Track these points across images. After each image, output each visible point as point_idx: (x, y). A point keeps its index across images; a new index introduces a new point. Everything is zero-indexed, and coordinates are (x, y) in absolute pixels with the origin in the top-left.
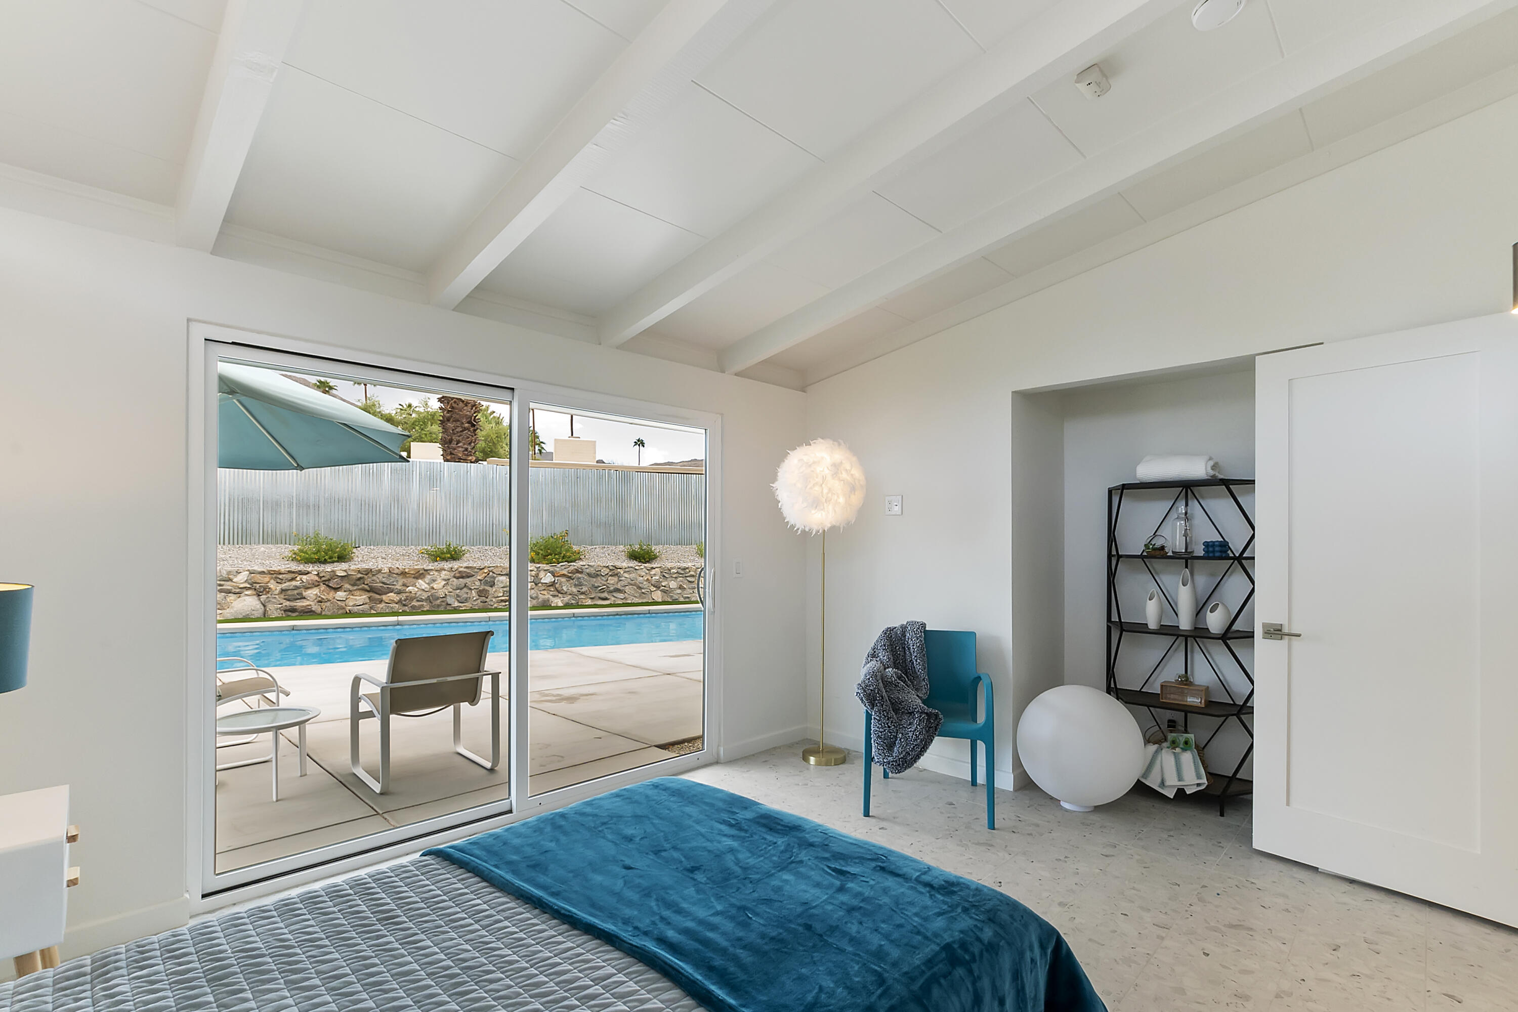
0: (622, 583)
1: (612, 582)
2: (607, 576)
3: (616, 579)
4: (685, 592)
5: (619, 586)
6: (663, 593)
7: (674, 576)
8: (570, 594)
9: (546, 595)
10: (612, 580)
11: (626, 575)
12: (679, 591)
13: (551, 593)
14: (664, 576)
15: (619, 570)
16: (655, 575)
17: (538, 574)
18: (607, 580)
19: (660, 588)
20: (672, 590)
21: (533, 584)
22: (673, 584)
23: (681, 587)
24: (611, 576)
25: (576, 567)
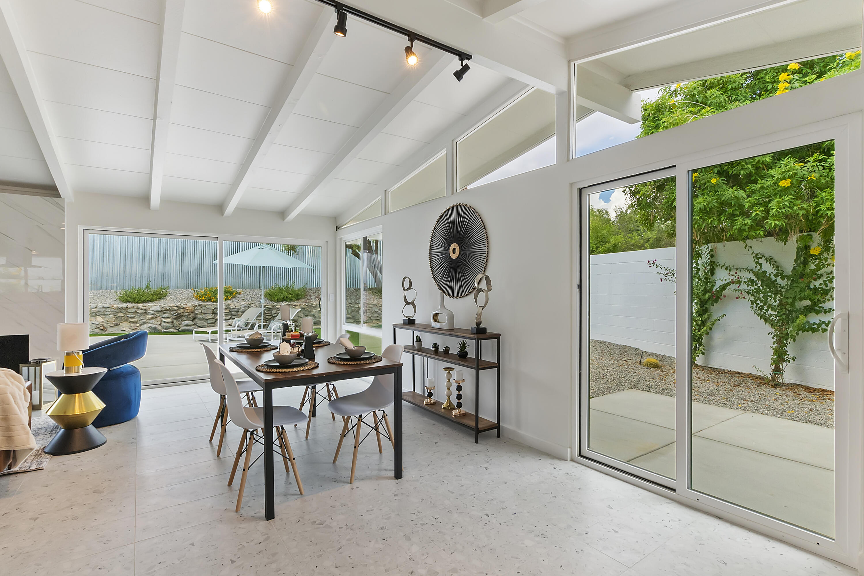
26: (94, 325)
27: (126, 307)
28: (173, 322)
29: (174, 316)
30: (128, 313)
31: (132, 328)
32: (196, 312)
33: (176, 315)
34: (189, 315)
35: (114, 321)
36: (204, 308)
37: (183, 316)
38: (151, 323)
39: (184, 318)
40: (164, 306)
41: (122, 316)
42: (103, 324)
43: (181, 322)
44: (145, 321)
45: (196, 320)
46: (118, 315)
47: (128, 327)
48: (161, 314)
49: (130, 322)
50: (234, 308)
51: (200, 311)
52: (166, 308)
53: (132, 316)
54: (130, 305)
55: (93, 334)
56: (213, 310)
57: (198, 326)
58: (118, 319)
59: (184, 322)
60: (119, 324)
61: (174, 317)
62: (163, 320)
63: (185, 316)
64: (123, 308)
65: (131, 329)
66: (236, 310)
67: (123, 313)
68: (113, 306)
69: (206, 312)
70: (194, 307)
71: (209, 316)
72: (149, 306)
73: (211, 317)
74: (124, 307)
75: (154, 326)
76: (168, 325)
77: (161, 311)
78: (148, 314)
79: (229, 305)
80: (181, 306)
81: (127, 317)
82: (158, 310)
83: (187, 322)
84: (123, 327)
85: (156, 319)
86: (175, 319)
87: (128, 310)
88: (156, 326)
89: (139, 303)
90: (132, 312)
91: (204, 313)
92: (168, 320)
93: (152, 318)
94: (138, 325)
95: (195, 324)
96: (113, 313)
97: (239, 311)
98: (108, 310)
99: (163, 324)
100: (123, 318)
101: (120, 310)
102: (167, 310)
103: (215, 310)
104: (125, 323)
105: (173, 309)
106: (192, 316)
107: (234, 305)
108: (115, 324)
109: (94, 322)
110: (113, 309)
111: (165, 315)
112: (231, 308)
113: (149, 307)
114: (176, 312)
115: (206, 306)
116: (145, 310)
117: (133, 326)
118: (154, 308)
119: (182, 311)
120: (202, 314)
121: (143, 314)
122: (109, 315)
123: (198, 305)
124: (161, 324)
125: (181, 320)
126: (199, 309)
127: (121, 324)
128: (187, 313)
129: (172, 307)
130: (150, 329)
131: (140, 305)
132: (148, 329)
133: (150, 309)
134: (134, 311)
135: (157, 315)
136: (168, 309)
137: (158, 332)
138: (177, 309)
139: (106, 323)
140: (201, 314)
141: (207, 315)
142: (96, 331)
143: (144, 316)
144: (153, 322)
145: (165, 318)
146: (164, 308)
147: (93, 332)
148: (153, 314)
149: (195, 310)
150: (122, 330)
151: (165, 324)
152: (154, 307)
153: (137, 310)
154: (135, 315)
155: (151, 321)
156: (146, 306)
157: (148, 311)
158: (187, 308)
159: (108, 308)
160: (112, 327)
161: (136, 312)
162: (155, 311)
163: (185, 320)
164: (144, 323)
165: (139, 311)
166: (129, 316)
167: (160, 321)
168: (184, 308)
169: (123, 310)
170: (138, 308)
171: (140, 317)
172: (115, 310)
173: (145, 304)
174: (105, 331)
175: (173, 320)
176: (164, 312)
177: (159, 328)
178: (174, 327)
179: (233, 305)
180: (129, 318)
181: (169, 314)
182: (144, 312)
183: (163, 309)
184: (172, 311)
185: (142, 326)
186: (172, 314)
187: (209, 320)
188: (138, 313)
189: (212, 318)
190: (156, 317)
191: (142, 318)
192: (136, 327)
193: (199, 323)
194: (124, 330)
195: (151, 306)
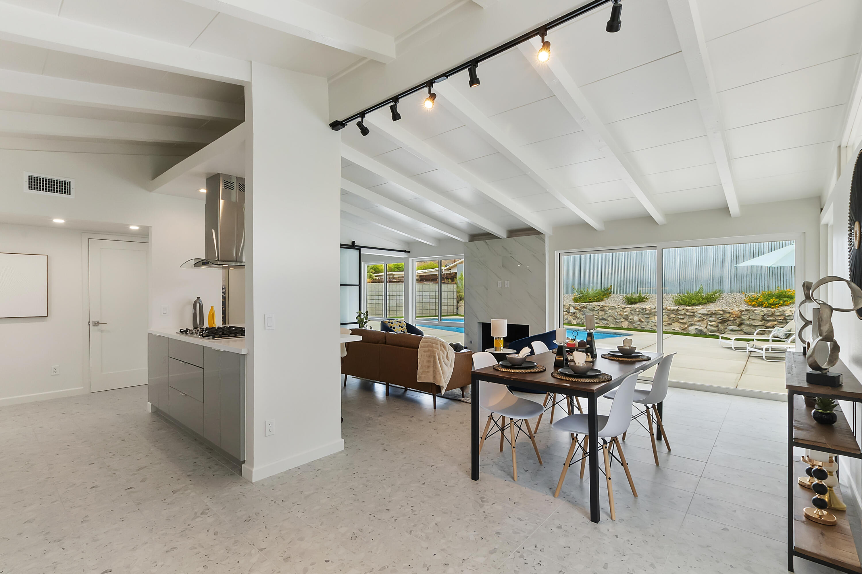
0: (606, 315)
1: (601, 314)
2: (598, 311)
3: (603, 313)
4: (642, 324)
5: (605, 317)
6: (629, 323)
7: (637, 313)
8: (580, 319)
9: (570, 318)
10: (601, 313)
11: (610, 311)
12: (639, 323)
13: (573, 317)
14: (631, 313)
15: (605, 308)
16: (626, 312)
17: (569, 308)
18: (598, 313)
19: (628, 320)
20: (635, 322)
21: (567, 312)
22: (636, 318)
23: (640, 320)
24: (600, 311)
25: (584, 305)
26: (653, 324)
27: (677, 309)
28: (718, 326)
30: (679, 315)
31: (682, 328)
32: (743, 317)
33: (721, 319)
34: (735, 320)
35: (668, 321)
36: (752, 313)
37: (728, 320)
38: (698, 325)
39: (730, 323)
40: (711, 309)
41: (674, 317)
43: (726, 326)
44: (693, 322)
45: (743, 326)
46: (671, 316)
47: (678, 327)
48: (707, 317)
49: (680, 323)
50: (789, 316)
51: (748, 316)
52: (712, 311)
53: (682, 317)
54: (681, 308)
55: (651, 330)
57: (744, 332)
58: (671, 319)
59: (729, 327)
60: (672, 324)
61: (719, 321)
62: (709, 323)
63: (731, 321)
64: (674, 310)
65: (680, 329)
67: (674, 314)
68: (667, 308)
69: (754, 318)
70: (741, 311)
71: (757, 322)
73: (760, 323)
75: (700, 328)
76: (713, 328)
77: (708, 314)
78: (696, 317)
79: (784, 311)
80: (727, 310)
81: (678, 318)
82: (704, 313)
83: (732, 327)
84: (674, 327)
85: (703, 322)
86: (720, 323)
87: (678, 311)
88: (702, 328)
89: (689, 306)
90: (682, 313)
91: (753, 319)
92: (714, 323)
93: (699, 321)
94: (686, 326)
95: (741, 330)
96: (666, 314)
99: (709, 327)
100: (674, 319)
102: (712, 314)
103: (765, 317)
105: (718, 313)
106: (738, 321)
109: (653, 321)
110: (667, 310)
111: (710, 318)
112: (787, 315)
113: (697, 310)
114: (721, 316)
115: (755, 312)
116: (693, 312)
117: (682, 327)
118: (701, 312)
119: (728, 315)
120: (750, 320)
121: (692, 317)
123: (746, 310)
124: (707, 326)
125: (726, 324)
126: (746, 314)
127: (673, 324)
128: (733, 318)
129: (717, 311)
130: (696, 331)
131: (690, 308)
132: (695, 330)
133: (698, 312)
134: (683, 313)
135: (704, 318)
136: (714, 312)
137: (704, 334)
138: (723, 313)
140: (748, 320)
141: (755, 321)
142: (654, 328)
143: (692, 318)
144: (699, 324)
145: (710, 321)
147: (652, 328)
148: (700, 317)
149: (742, 315)
150: (673, 330)
152: (701, 310)
153: (686, 312)
154: (684, 317)
155: (698, 323)
156: (694, 309)
157: (696, 314)
158: (733, 313)
161: (685, 314)
162: (702, 314)
163: (730, 325)
164: (692, 325)
165: (688, 313)
166: (679, 317)
167: (706, 324)
168: (729, 313)
169: (675, 312)
170: (687, 311)
171: (688, 318)
172: (669, 312)
173: (694, 307)
175: (718, 324)
176: (710, 315)
177: (705, 330)
178: (719, 331)
181: (715, 317)
182: (692, 314)
183: (709, 313)
184: (718, 315)
185: (690, 327)
186: (718, 318)
187: (758, 327)
188: (687, 315)
189: (761, 325)
190: (703, 320)
191: (690, 320)
192: (684, 328)
193: (746, 329)
194: (675, 330)
195: (699, 309)
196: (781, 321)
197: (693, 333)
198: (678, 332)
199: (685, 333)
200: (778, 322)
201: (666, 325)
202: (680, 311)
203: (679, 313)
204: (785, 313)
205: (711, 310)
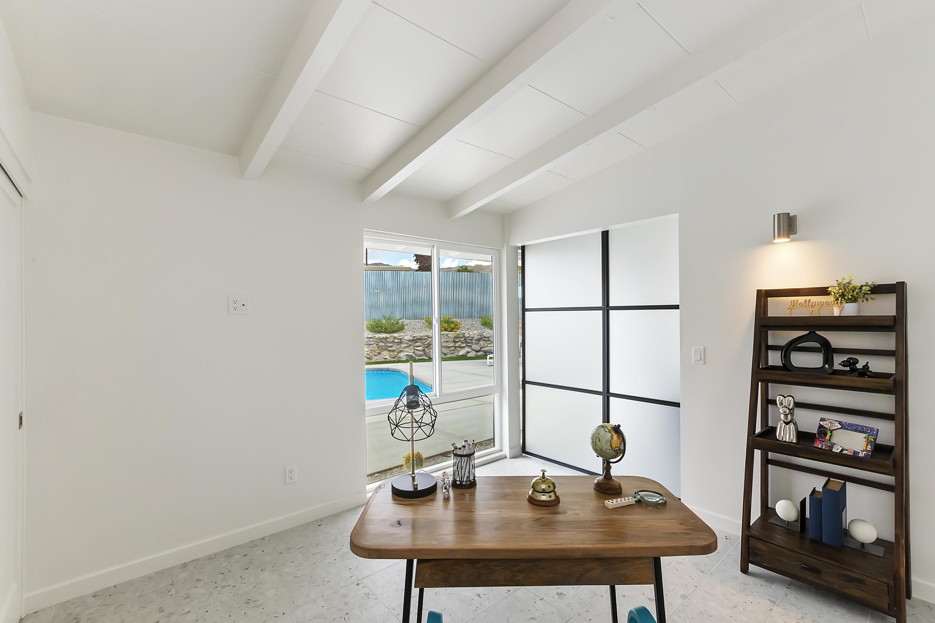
27: (386, 337)
28: (424, 350)
29: (425, 344)
30: (387, 343)
31: (392, 356)
35: (377, 351)
36: (446, 337)
37: (431, 344)
38: (406, 351)
41: (383, 345)
42: (368, 353)
43: (430, 350)
47: (388, 355)
48: (412, 343)
49: (389, 351)
53: (391, 345)
54: (388, 335)
56: (453, 338)
58: (380, 348)
62: (416, 348)
64: (383, 338)
65: (390, 357)
66: (471, 338)
67: (383, 343)
68: (375, 337)
69: (448, 341)
71: (450, 344)
72: (402, 335)
73: (452, 345)
74: (385, 337)
75: (410, 354)
77: (414, 340)
78: (403, 343)
80: (429, 335)
82: (410, 339)
84: (384, 356)
85: (409, 347)
87: (387, 340)
88: (412, 354)
90: (391, 341)
92: (420, 348)
93: (406, 347)
94: (396, 353)
96: (375, 343)
97: (473, 339)
98: (371, 340)
99: (416, 352)
100: (383, 347)
101: (381, 340)
102: (418, 339)
103: (454, 339)
104: (385, 352)
107: (469, 334)
108: (378, 353)
110: (376, 339)
111: (417, 344)
112: (467, 336)
114: (426, 341)
115: (448, 335)
116: (401, 339)
117: (392, 354)
118: (407, 338)
119: (430, 339)
120: (445, 342)
121: (398, 343)
122: (373, 344)
124: (414, 352)
125: (430, 348)
127: (382, 353)
129: (422, 336)
130: (406, 357)
131: (396, 335)
132: (405, 356)
133: (404, 338)
134: (392, 340)
135: (410, 344)
136: (419, 338)
137: (413, 359)
139: (370, 352)
140: (444, 342)
141: (449, 343)
143: (399, 345)
144: (407, 350)
145: (417, 346)
146: (416, 337)
150: (384, 359)
151: (419, 352)
152: (406, 336)
153: (394, 339)
154: (392, 345)
155: (406, 350)
156: (398, 336)
157: (403, 341)
159: (371, 338)
160: (376, 355)
161: (393, 341)
162: (408, 341)
164: (401, 352)
165: (396, 341)
166: (388, 345)
167: (413, 349)
168: (431, 337)
169: (384, 340)
170: (395, 338)
171: (396, 345)
172: (378, 340)
173: (398, 334)
174: (371, 360)
175: (425, 348)
176: (416, 341)
178: (425, 355)
179: (467, 334)
180: (388, 347)
181: (421, 342)
182: (400, 341)
183: (415, 339)
184: (423, 340)
185: (399, 354)
187: (451, 348)
188: (395, 342)
190: (409, 346)
191: (398, 347)
192: (395, 356)
193: (444, 351)
194: (386, 359)
195: (404, 336)
196: (463, 341)
197: (405, 360)
198: (390, 360)
199: (397, 361)
200: (461, 342)
201: (376, 354)
202: (388, 339)
203: (388, 340)
204: (465, 335)
205: (416, 336)
